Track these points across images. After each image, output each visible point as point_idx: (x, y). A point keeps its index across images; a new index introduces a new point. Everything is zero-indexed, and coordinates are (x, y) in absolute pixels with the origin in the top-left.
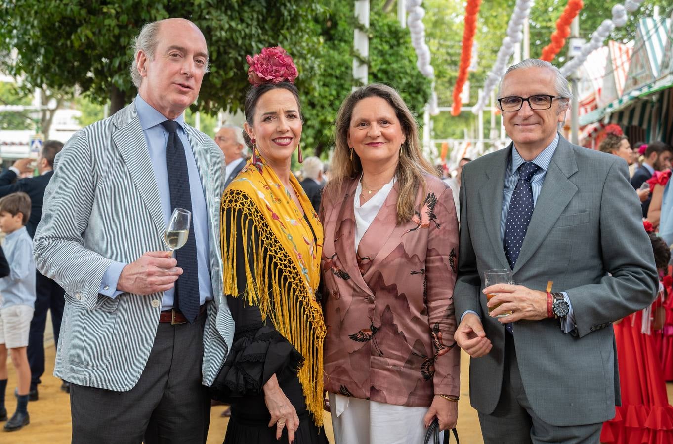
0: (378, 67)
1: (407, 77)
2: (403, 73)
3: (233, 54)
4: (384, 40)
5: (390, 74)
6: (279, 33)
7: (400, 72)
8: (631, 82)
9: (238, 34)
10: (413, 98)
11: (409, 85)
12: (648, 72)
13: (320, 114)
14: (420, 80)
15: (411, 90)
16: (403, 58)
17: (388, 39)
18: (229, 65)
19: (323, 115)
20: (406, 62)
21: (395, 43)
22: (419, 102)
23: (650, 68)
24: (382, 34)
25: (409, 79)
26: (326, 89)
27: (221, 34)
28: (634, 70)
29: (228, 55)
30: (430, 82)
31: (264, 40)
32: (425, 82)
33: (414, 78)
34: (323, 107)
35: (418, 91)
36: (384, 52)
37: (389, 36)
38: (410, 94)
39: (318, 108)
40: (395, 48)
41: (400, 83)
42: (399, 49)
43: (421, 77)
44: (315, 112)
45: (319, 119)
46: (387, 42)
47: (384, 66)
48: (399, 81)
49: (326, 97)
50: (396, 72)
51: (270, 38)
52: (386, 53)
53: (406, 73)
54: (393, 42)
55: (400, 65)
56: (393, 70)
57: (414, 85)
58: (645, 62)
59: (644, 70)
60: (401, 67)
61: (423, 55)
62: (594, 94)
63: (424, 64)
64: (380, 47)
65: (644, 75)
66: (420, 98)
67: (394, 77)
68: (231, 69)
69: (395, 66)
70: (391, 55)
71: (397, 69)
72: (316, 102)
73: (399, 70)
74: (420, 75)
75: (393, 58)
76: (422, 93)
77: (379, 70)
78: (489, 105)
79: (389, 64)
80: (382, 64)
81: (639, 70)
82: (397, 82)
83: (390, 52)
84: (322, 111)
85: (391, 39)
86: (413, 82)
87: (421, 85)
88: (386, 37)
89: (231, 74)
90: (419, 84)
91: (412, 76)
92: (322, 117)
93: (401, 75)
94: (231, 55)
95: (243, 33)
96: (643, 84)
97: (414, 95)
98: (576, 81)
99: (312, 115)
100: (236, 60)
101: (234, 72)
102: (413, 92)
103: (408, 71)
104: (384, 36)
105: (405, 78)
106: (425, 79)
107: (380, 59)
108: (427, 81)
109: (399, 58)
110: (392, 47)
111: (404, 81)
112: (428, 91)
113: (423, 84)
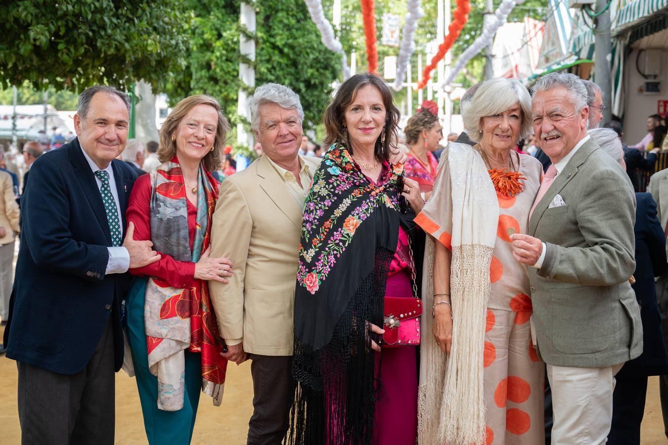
0: (283, 42)
1: (314, 52)
2: (310, 48)
3: (83, 29)
4: (291, 13)
5: (297, 49)
6: (138, 7)
7: (305, 48)
8: (543, 59)
9: (87, 9)
10: (321, 74)
11: (316, 60)
12: (558, 50)
13: (223, 90)
14: (328, 55)
15: (318, 65)
16: (310, 32)
17: (294, 13)
18: (79, 41)
19: (226, 91)
20: (313, 37)
21: (302, 17)
22: (327, 78)
23: (560, 46)
24: (288, 7)
25: (317, 54)
26: (230, 64)
27: (67, 8)
28: (546, 48)
29: (78, 30)
30: (339, 58)
31: (122, 14)
32: (334, 57)
33: (322, 53)
34: (226, 83)
35: (326, 68)
36: (291, 26)
37: (295, 9)
38: (318, 70)
39: (221, 84)
40: (302, 22)
41: (306, 59)
42: (306, 23)
43: (329, 54)
44: (217, 88)
45: (222, 95)
46: (293, 16)
47: (290, 41)
48: (306, 55)
49: (229, 72)
50: (303, 46)
51: (128, 12)
52: (293, 27)
53: (312, 48)
54: (300, 15)
55: (306, 40)
56: (300, 45)
57: (322, 60)
58: (555, 40)
59: (554, 47)
60: (308, 42)
61: (325, 30)
62: (511, 71)
63: (328, 40)
64: (286, 21)
65: (555, 52)
66: (328, 74)
67: (301, 52)
68: (82, 45)
69: (301, 40)
70: (297, 30)
71: (303, 44)
72: (219, 78)
73: (306, 44)
74: (326, 51)
75: (299, 33)
76: (330, 69)
77: (286, 45)
78: (406, 81)
79: (295, 38)
80: (288, 39)
81: (551, 48)
82: (304, 56)
83: (297, 26)
84: (224, 88)
85: (297, 12)
86: (321, 57)
87: (329, 61)
88: (293, 10)
89: (82, 50)
90: (327, 59)
91: (320, 52)
92: (226, 93)
93: (309, 50)
94: (80, 31)
95: (92, 6)
96: (554, 62)
97: (321, 71)
98: (490, 58)
99: (214, 91)
100: (87, 35)
101: (86, 49)
102: (321, 67)
103: (315, 46)
104: (290, 9)
105: (313, 54)
106: (333, 54)
107: (287, 33)
108: (335, 56)
109: (306, 33)
110: (298, 21)
111: (311, 56)
112: (337, 66)
113: (331, 59)
